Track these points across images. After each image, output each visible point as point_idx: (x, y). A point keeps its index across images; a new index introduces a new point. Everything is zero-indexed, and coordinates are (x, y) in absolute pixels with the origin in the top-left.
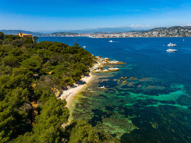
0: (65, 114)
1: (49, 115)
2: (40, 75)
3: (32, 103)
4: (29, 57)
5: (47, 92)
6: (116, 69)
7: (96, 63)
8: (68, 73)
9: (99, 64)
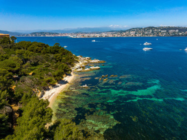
0: (48, 114)
1: (32, 116)
2: (20, 76)
3: (12, 106)
4: (7, 58)
5: (28, 94)
6: (97, 67)
7: (78, 62)
8: (50, 73)
9: (81, 63)
